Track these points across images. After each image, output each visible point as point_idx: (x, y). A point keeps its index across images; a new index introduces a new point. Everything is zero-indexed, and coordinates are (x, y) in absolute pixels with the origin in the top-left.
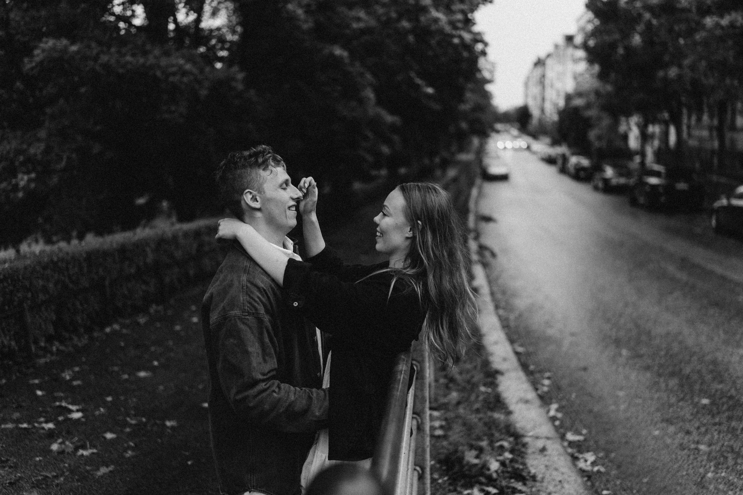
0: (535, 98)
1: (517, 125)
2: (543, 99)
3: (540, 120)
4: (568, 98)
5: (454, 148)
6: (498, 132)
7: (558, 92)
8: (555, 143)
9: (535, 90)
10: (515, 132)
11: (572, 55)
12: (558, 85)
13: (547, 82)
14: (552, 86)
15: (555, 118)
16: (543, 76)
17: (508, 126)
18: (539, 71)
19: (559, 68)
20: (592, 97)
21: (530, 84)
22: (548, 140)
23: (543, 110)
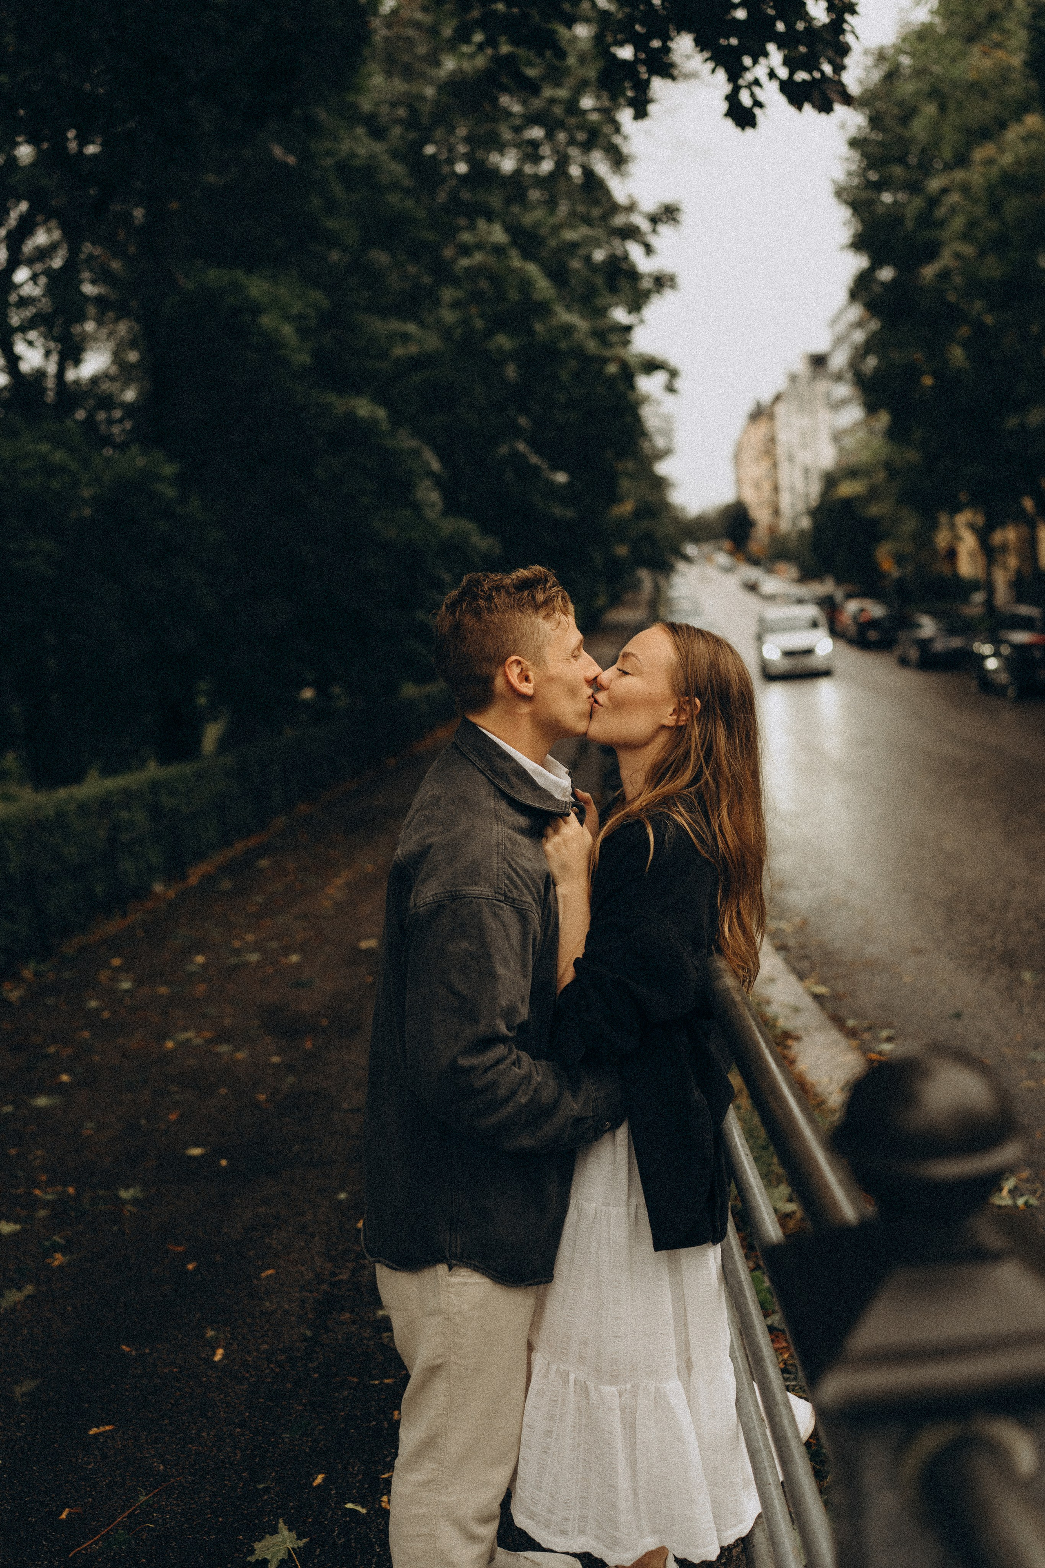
0: (757, 486)
1: (727, 544)
2: (776, 489)
3: (772, 530)
4: (830, 480)
5: (601, 601)
6: (687, 559)
7: (807, 471)
8: (807, 575)
9: (757, 470)
10: (722, 559)
11: (828, 394)
12: (805, 457)
13: (781, 451)
14: (791, 459)
15: (805, 523)
16: (772, 440)
17: (707, 548)
18: (761, 430)
19: (804, 421)
20: (880, 476)
21: (747, 456)
22: (792, 571)
23: (776, 512)
